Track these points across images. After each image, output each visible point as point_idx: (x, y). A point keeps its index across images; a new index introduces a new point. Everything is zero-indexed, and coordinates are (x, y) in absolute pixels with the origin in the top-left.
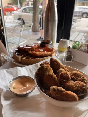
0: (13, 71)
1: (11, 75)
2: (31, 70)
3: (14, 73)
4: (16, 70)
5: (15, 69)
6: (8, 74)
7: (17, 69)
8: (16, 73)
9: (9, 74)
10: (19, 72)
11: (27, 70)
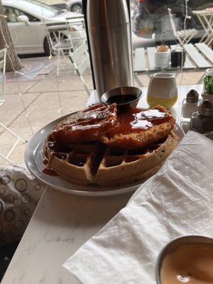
0: (117, 234)
1: (122, 252)
2: (156, 200)
3: (124, 240)
4: (126, 223)
5: (121, 223)
6: (111, 254)
7: (124, 219)
8: (131, 238)
9: (113, 251)
10: (135, 227)
11: (144, 206)
